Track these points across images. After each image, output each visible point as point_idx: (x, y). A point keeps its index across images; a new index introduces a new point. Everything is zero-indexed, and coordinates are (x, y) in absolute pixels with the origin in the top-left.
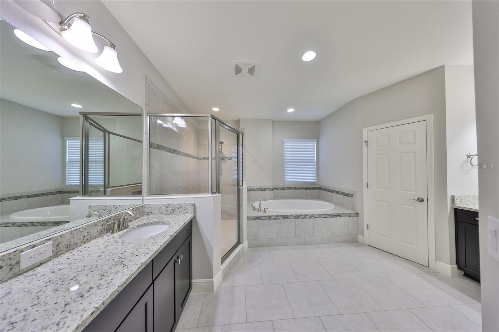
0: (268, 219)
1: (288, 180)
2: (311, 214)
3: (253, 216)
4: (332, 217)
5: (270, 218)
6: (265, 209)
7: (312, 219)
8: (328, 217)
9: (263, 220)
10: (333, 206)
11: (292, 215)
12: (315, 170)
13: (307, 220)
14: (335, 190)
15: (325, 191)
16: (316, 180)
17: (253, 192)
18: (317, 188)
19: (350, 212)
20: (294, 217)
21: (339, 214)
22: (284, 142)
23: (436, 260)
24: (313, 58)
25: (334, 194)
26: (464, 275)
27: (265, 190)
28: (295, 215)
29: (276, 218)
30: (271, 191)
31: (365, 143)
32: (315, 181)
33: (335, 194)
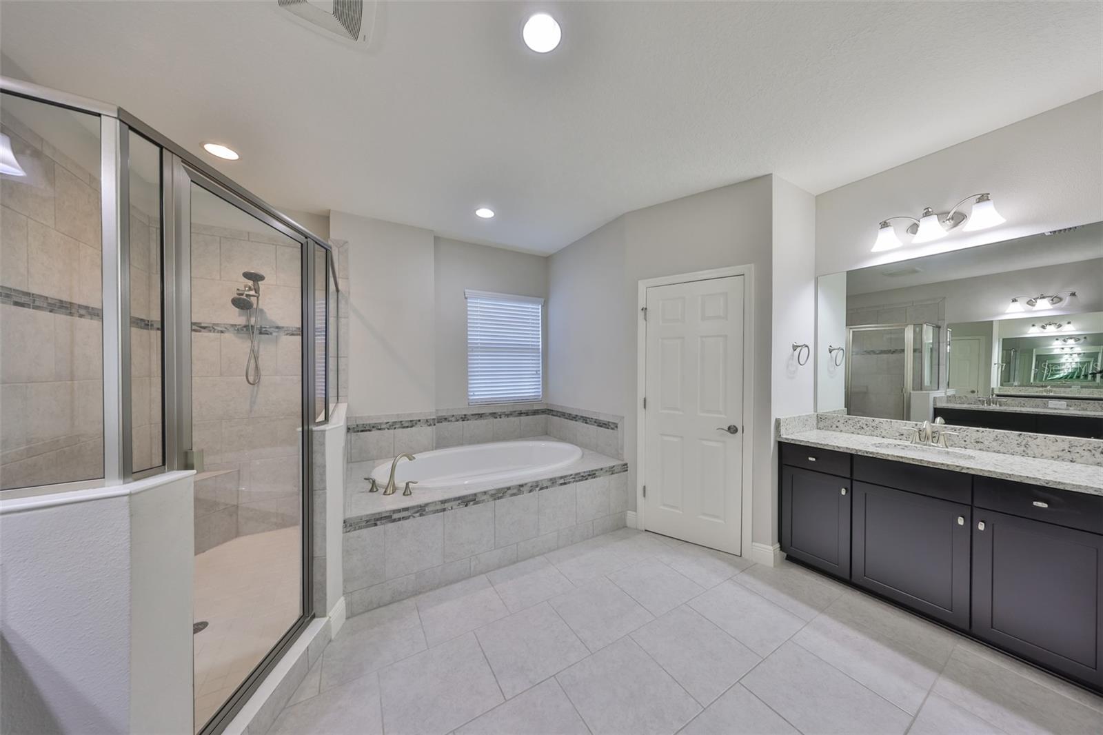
0: (418, 514)
1: (478, 395)
2: (533, 482)
3: (367, 515)
4: (577, 481)
5: (425, 510)
6: (407, 484)
7: (536, 492)
8: (569, 483)
9: (400, 522)
10: (578, 452)
11: (485, 493)
12: (539, 371)
13: (525, 497)
14: (581, 415)
15: (560, 417)
16: (541, 394)
17: (375, 433)
18: (544, 412)
19: (612, 464)
20: (492, 495)
21: (592, 471)
22: (466, 298)
23: (752, 541)
24: (553, 48)
25: (577, 423)
26: (786, 559)
27: (412, 424)
28: (496, 490)
29: (443, 506)
30: (430, 425)
31: (643, 313)
32: (539, 396)
33: (580, 424)
